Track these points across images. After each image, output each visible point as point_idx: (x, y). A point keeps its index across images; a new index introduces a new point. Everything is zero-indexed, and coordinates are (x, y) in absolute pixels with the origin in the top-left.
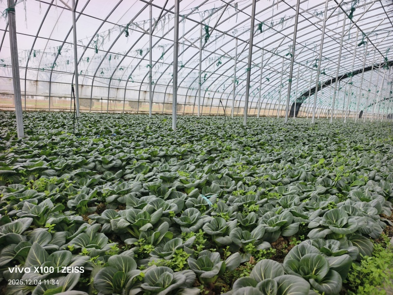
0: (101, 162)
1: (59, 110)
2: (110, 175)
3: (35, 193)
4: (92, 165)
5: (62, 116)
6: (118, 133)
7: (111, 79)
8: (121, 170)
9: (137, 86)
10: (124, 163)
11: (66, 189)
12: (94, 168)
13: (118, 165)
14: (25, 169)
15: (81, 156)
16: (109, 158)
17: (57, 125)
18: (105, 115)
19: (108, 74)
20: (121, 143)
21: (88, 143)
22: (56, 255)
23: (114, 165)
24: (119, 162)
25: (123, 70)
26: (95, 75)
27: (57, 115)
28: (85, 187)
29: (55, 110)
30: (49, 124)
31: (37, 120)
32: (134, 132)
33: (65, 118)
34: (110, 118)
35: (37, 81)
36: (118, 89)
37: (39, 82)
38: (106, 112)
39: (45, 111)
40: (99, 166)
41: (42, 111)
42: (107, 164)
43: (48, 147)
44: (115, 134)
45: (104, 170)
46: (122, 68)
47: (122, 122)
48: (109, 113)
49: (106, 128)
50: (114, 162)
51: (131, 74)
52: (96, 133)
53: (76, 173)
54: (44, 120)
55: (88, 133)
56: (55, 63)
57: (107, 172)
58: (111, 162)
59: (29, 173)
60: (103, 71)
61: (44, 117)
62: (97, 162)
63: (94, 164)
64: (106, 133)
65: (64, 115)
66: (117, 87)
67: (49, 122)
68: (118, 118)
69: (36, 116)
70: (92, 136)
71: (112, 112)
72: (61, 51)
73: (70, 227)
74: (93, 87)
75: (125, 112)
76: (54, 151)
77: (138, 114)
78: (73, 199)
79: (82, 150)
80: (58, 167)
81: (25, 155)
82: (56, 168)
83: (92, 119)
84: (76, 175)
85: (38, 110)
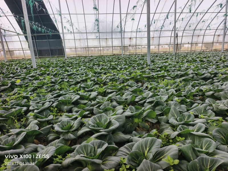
0: (197, 74)
1: (163, 52)
2: (203, 82)
3: (163, 86)
4: (191, 76)
5: (165, 55)
6: (201, 61)
7: (195, 30)
8: (211, 80)
9: (212, 32)
10: (213, 76)
11: (179, 86)
12: (193, 77)
13: (208, 77)
14: (157, 76)
15: (182, 71)
16: (202, 72)
17: (164, 59)
18: (189, 53)
19: (193, 27)
20: (206, 66)
21: (184, 66)
22: (185, 115)
23: (206, 77)
24: (209, 75)
25: (204, 22)
26: (184, 29)
27: (163, 54)
28: (190, 86)
29: (161, 52)
30: (160, 58)
31: (154, 57)
32: (213, 60)
33: (167, 55)
34: (193, 54)
35: (153, 37)
36: (199, 36)
37: (154, 38)
38: (190, 51)
39: (156, 53)
40: (195, 77)
41: (155, 53)
42: (201, 76)
43: (163, 68)
44: (199, 62)
45: (199, 79)
46: (204, 21)
47: (202, 56)
48: (192, 52)
49: (193, 59)
50: (206, 75)
51: (209, 25)
52: (187, 62)
53: (182, 79)
54: (157, 57)
55: (182, 62)
56: (163, 25)
57: (200, 81)
58: (203, 74)
59: (158, 77)
60: (191, 25)
61: (156, 56)
62: (194, 74)
63: (192, 75)
64: (194, 61)
65: (166, 54)
66: (198, 35)
67: (159, 57)
68: (199, 54)
69: (153, 56)
70: (185, 63)
71: (194, 51)
72: (168, 17)
73: (187, 104)
74: (183, 37)
75: (202, 51)
76: (167, 69)
77: (211, 51)
78: (184, 91)
79: (182, 69)
80: (172, 75)
81: (153, 71)
82: (171, 76)
83: (182, 55)
84: (182, 80)
85: (153, 53)
